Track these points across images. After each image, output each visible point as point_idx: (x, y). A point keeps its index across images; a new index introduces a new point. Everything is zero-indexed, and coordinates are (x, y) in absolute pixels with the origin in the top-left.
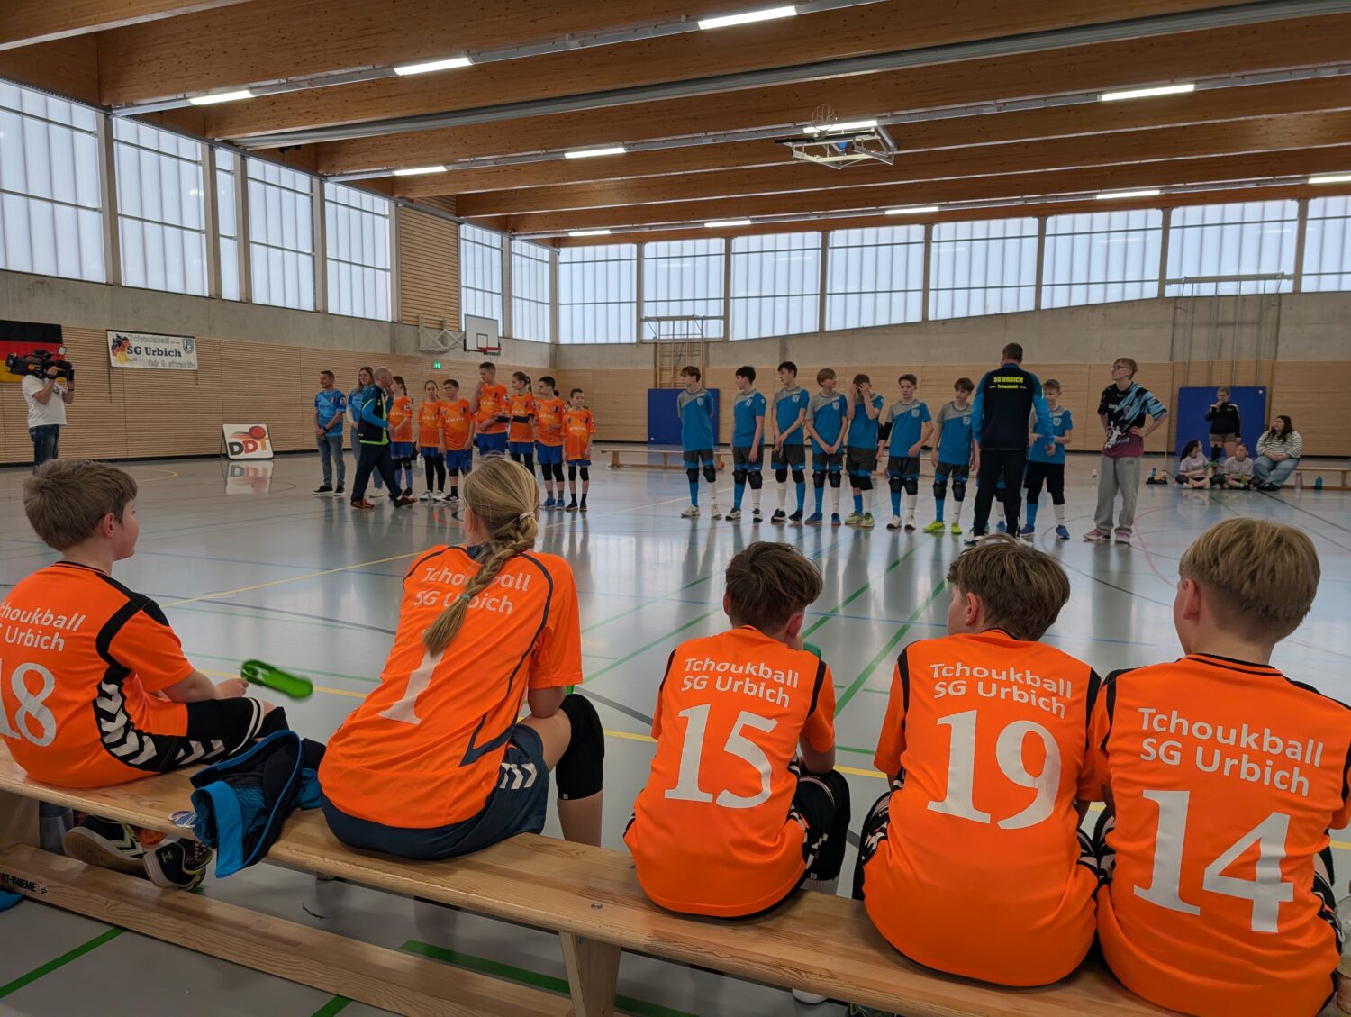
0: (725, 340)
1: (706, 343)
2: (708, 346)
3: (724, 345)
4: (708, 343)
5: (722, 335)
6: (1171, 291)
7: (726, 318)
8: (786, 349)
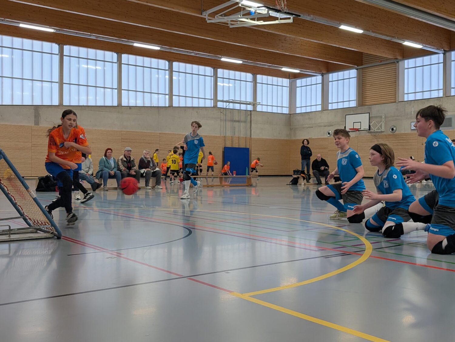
6: (220, 105)
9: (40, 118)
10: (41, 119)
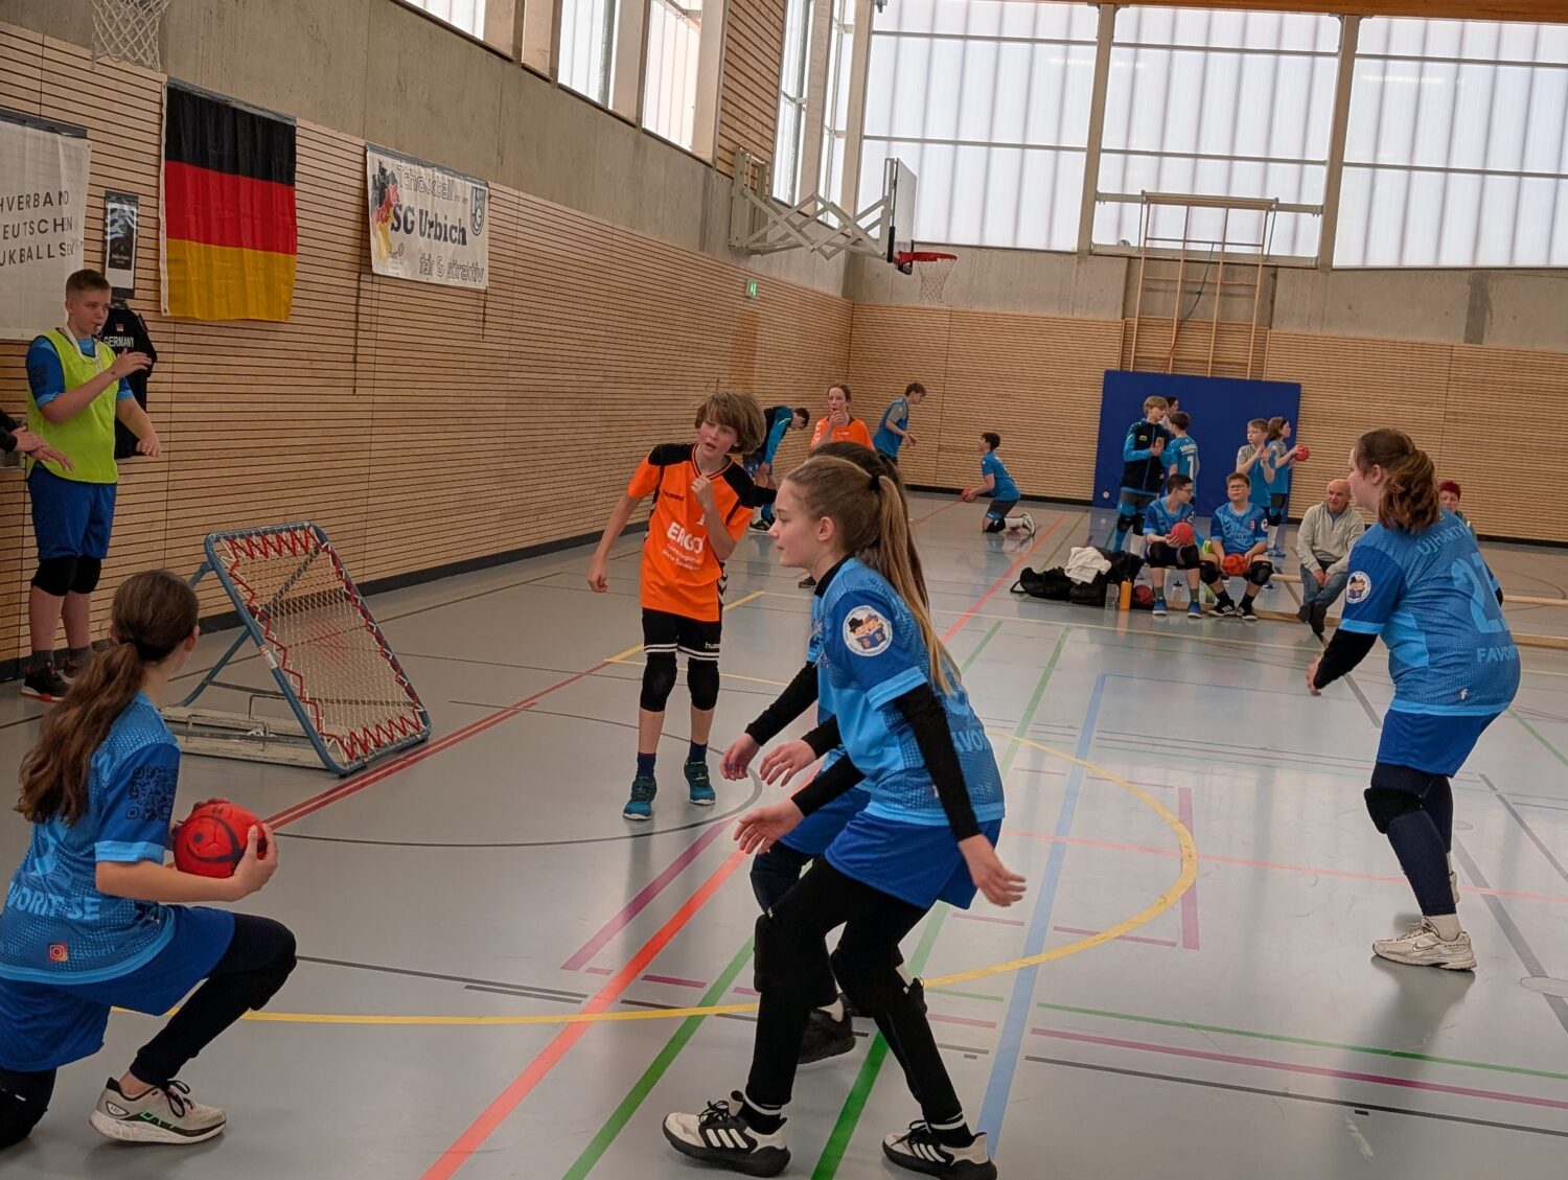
0: (1323, 265)
1: (1273, 268)
2: (1275, 276)
3: (1319, 274)
4: (1277, 267)
5: (1314, 253)
7: (1329, 212)
8: (1486, 300)
9: (1488, 316)
10: (1491, 318)
